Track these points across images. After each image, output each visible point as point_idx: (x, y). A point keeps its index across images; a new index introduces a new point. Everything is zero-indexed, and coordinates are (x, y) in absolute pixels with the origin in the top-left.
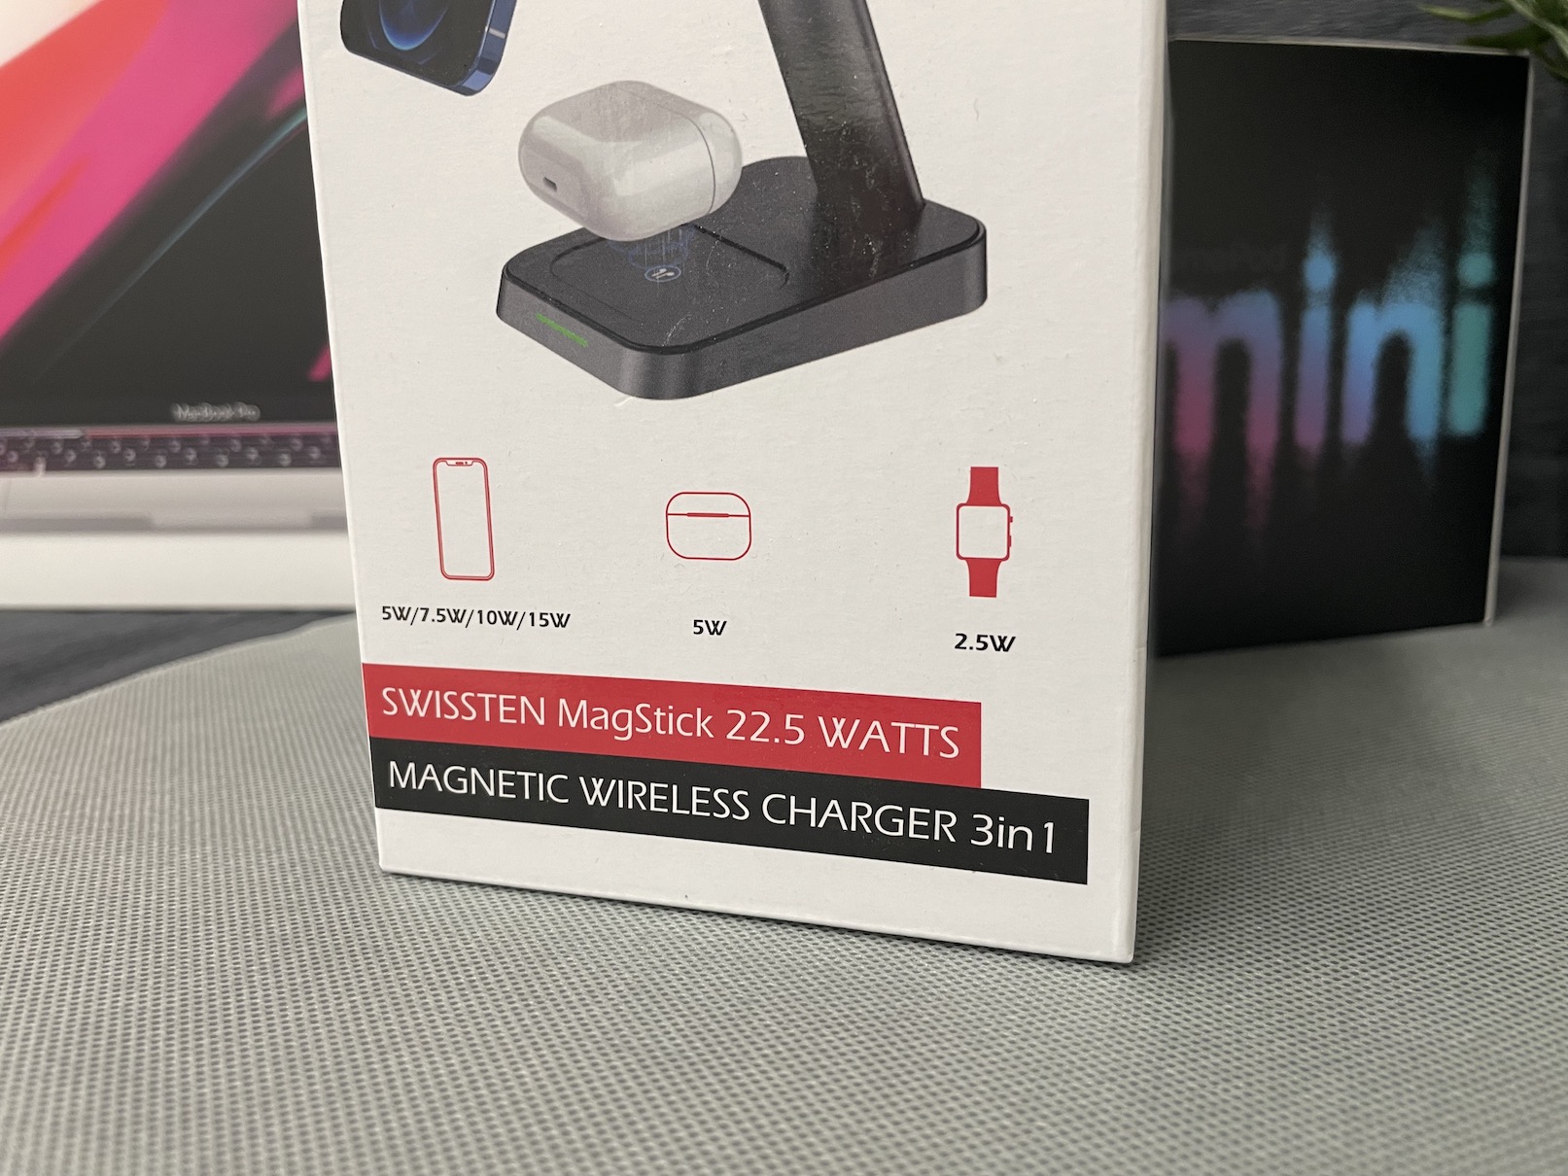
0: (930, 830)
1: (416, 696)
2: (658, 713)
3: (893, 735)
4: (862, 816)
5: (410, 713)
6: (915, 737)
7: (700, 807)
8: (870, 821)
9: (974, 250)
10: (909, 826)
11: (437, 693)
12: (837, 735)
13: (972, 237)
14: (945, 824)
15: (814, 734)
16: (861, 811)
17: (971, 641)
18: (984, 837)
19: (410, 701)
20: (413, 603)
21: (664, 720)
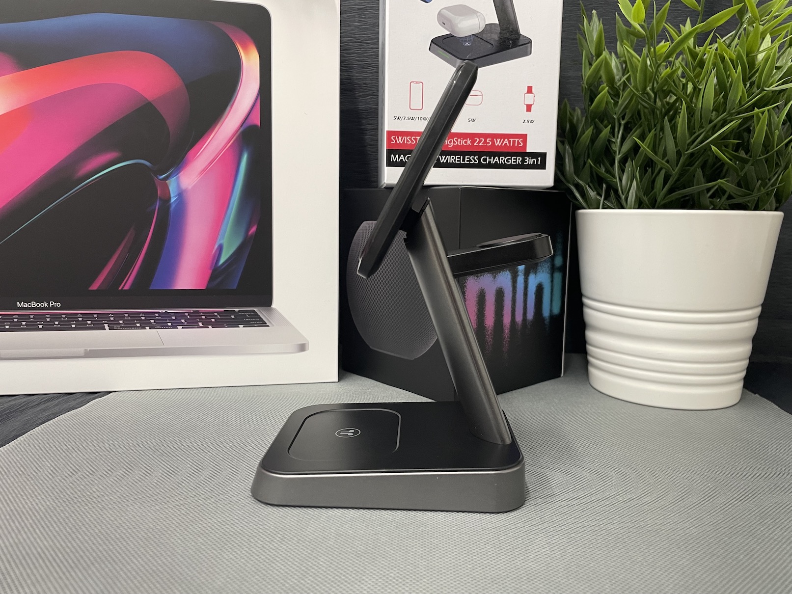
0: (516, 162)
1: (400, 138)
2: (459, 140)
3: (509, 142)
4: (503, 160)
5: (398, 142)
6: (514, 142)
7: (467, 161)
8: (504, 161)
9: (530, 44)
10: (512, 161)
11: (406, 138)
12: (498, 143)
13: (530, 42)
14: (519, 160)
15: (493, 143)
16: (502, 159)
17: (526, 121)
18: (526, 162)
19: (398, 139)
20: (401, 116)
21: (460, 141)
